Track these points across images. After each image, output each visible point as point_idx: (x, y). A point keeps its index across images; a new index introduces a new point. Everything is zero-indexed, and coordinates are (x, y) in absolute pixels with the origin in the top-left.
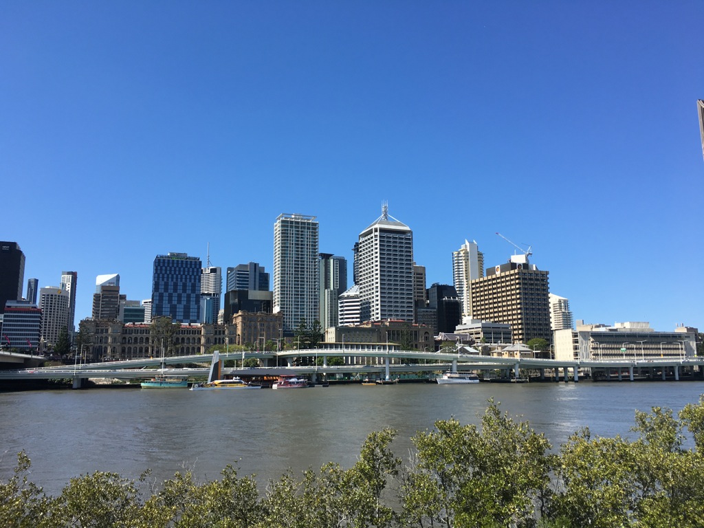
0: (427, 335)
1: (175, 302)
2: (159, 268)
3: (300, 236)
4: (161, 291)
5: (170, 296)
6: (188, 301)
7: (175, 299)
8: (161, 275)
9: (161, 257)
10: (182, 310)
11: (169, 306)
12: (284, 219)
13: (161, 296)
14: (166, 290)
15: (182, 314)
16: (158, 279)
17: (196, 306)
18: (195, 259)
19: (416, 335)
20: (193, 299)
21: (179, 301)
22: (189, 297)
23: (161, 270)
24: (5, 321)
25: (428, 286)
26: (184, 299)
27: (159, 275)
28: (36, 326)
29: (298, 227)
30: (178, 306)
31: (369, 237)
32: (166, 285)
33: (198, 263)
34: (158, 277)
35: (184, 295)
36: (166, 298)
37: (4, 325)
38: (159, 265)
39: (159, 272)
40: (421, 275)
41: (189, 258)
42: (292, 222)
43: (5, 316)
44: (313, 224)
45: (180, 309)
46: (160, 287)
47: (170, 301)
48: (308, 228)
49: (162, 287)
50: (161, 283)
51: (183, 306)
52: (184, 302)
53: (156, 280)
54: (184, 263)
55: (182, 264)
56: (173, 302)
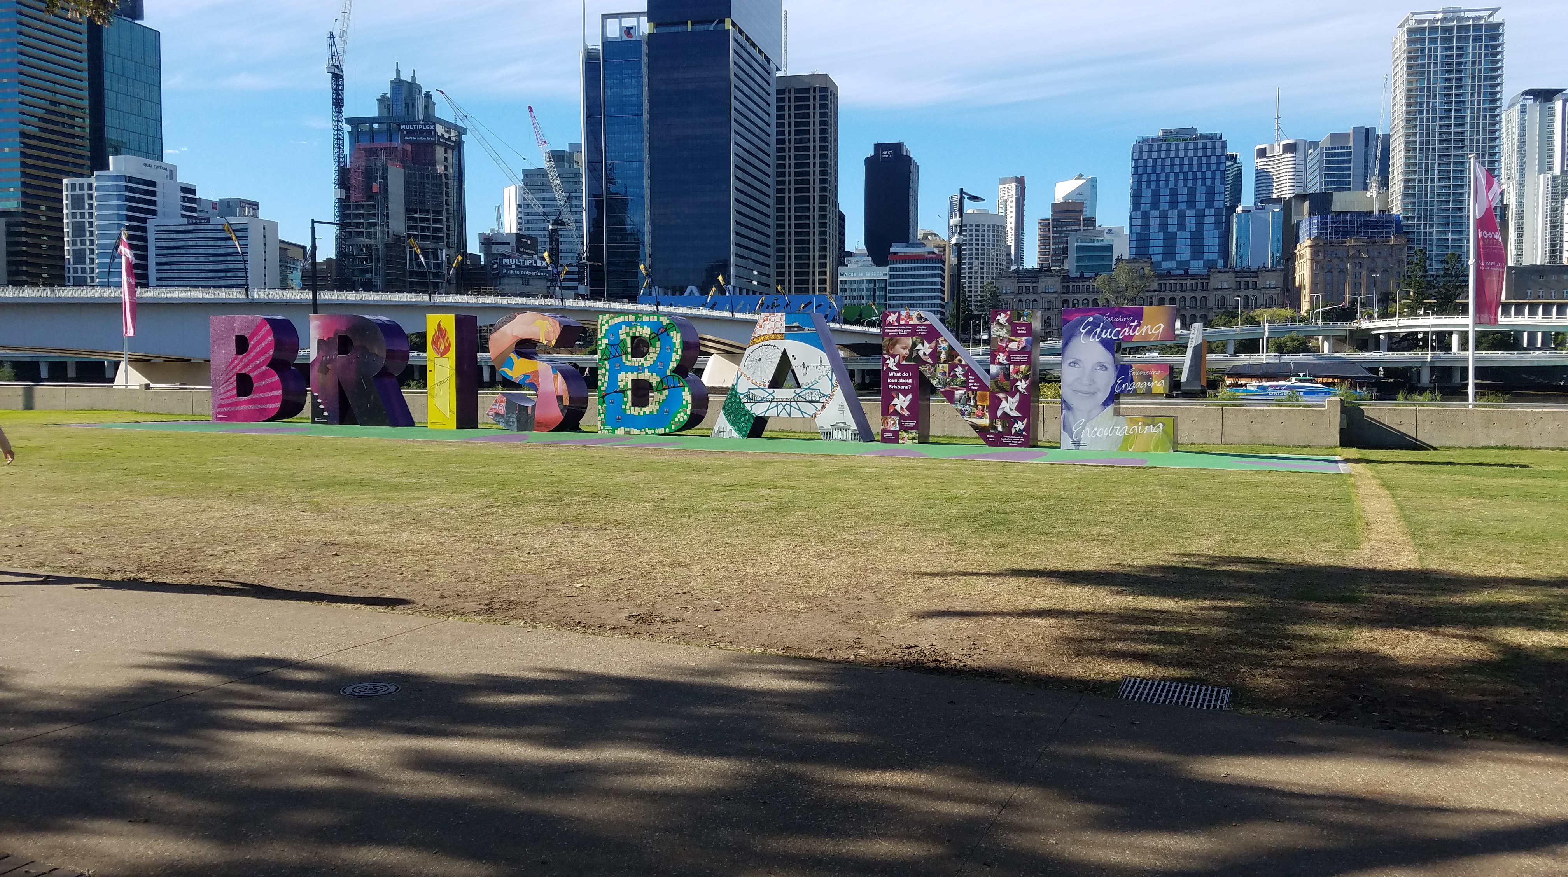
1: (1172, 229)
2: (1141, 163)
4: (1146, 206)
5: (1164, 216)
6: (1200, 224)
7: (1173, 221)
8: (1145, 178)
9: (1146, 140)
11: (1161, 235)
13: (1146, 216)
14: (1155, 205)
15: (1188, 250)
16: (1140, 186)
17: (1215, 233)
18: (1213, 137)
20: (1209, 219)
21: (1182, 226)
23: (1145, 167)
24: (891, 277)
26: (1191, 221)
27: (1140, 176)
28: (935, 283)
30: (1179, 235)
32: (1156, 194)
34: (1140, 182)
35: (1191, 212)
36: (1155, 222)
37: (891, 284)
38: (1141, 158)
41: (1201, 136)
42: (1434, 29)
43: (891, 270)
46: (1143, 200)
47: (1163, 226)
48: (1478, 38)
49: (1146, 201)
50: (1147, 192)
51: (1188, 235)
52: (1191, 227)
53: (1136, 187)
54: (1191, 147)
55: (1186, 150)
56: (1170, 229)
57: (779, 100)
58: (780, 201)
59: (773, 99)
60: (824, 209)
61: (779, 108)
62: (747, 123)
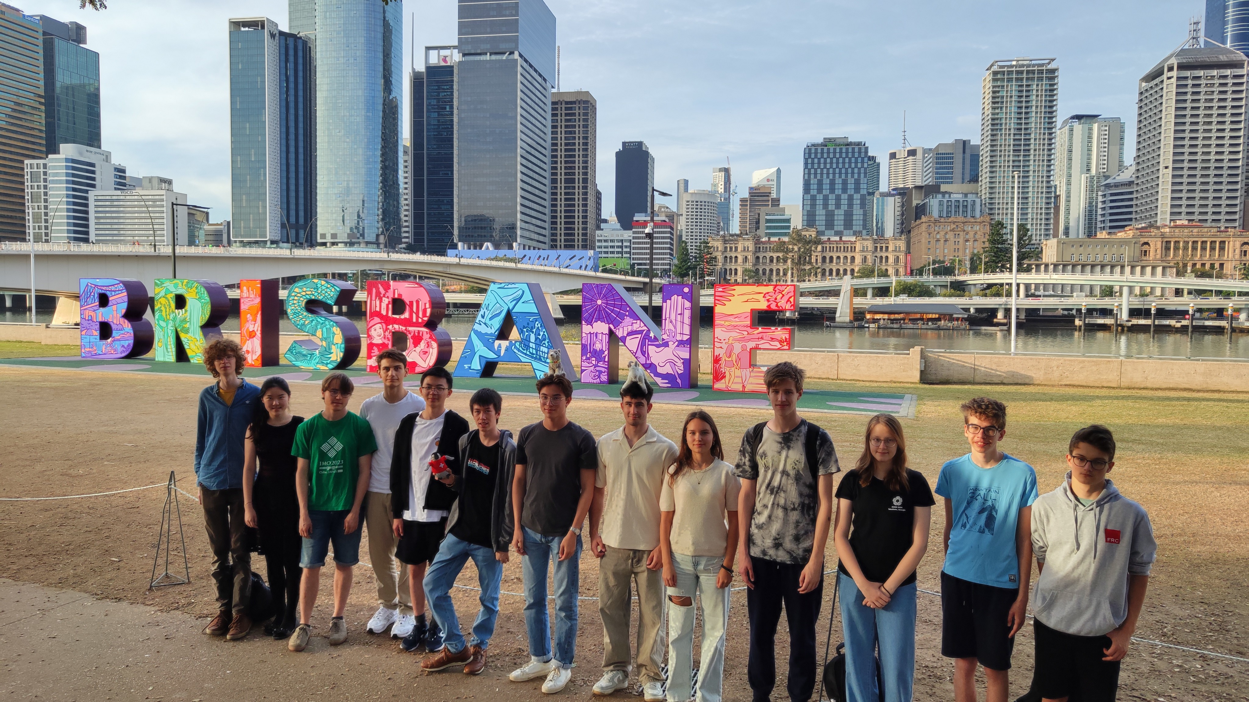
2: (810, 161)
3: (1024, 93)
4: (814, 192)
5: (826, 198)
6: (850, 205)
7: (832, 202)
8: (813, 171)
9: (813, 145)
10: (842, 217)
11: (824, 212)
12: (995, 68)
13: (813, 198)
14: (820, 190)
15: (842, 223)
16: (809, 177)
17: (861, 212)
18: (859, 144)
20: (857, 202)
21: (838, 206)
22: (851, 198)
23: (813, 163)
24: (634, 238)
26: (844, 202)
27: (810, 170)
28: (666, 243)
29: (1021, 79)
30: (836, 212)
31: (1157, 81)
32: (820, 183)
33: (863, 150)
34: (809, 174)
35: (844, 196)
36: (820, 202)
38: (810, 157)
39: (809, 166)
41: (850, 144)
42: (1010, 72)
43: (633, 233)
45: (839, 216)
46: (812, 187)
47: (825, 205)
48: (1041, 79)
49: (814, 187)
50: (813, 181)
52: (844, 207)
53: (806, 176)
54: (844, 150)
55: (841, 152)
56: (830, 208)
57: (553, 109)
58: (554, 181)
59: (549, 108)
60: (585, 188)
61: (553, 115)
62: (529, 125)
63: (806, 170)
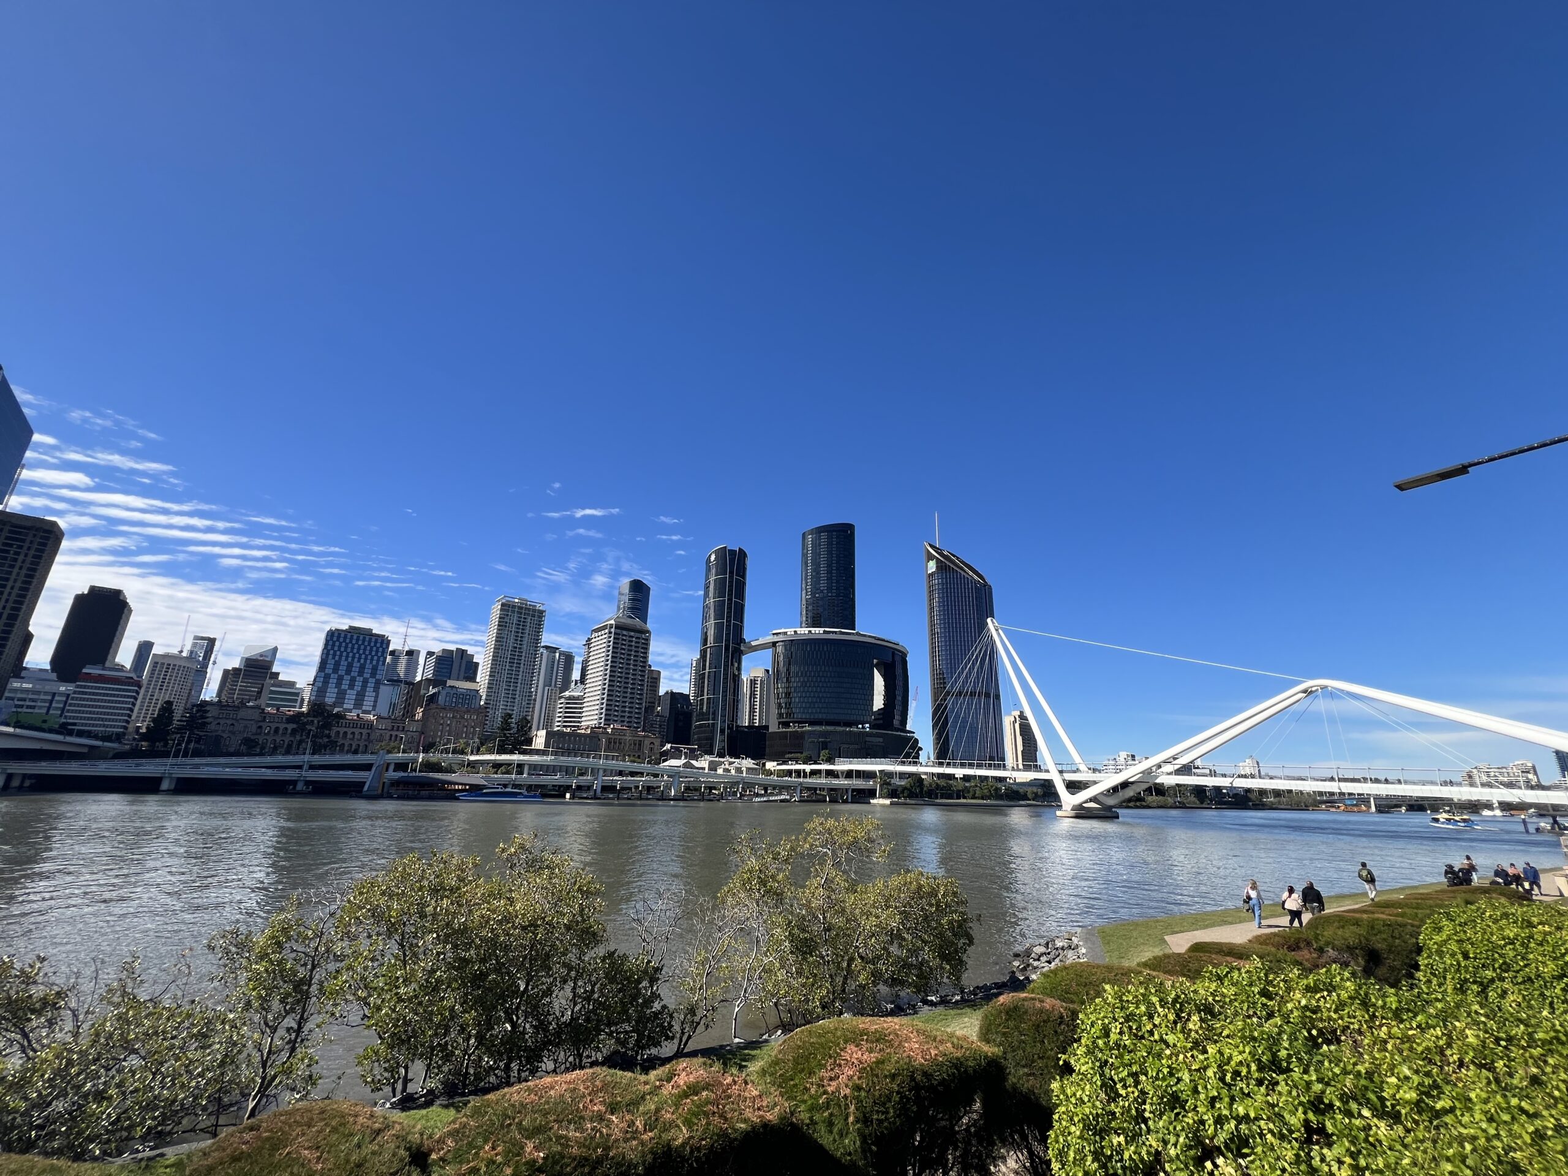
0: (652, 746)
2: (331, 643)
3: (521, 624)
5: (340, 679)
6: (364, 687)
7: (346, 682)
8: (332, 652)
9: (337, 630)
10: (354, 697)
11: (335, 690)
12: (504, 601)
13: (327, 678)
14: (336, 670)
15: (353, 702)
16: (327, 657)
17: (374, 694)
18: (383, 637)
19: (640, 745)
20: (371, 685)
21: (351, 686)
22: (365, 682)
23: (333, 645)
24: (75, 692)
25: (662, 691)
26: (358, 684)
27: (328, 651)
29: (521, 613)
30: (348, 691)
31: (603, 632)
32: (337, 665)
33: (386, 643)
34: (328, 654)
35: (360, 679)
36: (333, 681)
38: (331, 640)
40: (655, 679)
41: (375, 635)
42: (514, 606)
43: (77, 686)
44: (542, 612)
45: (351, 695)
47: (339, 684)
48: (533, 616)
49: (329, 667)
50: (331, 661)
51: (355, 692)
52: (358, 688)
53: (324, 657)
54: (367, 639)
55: (364, 640)
56: (343, 687)
60: (8, 626)
63: (325, 651)
